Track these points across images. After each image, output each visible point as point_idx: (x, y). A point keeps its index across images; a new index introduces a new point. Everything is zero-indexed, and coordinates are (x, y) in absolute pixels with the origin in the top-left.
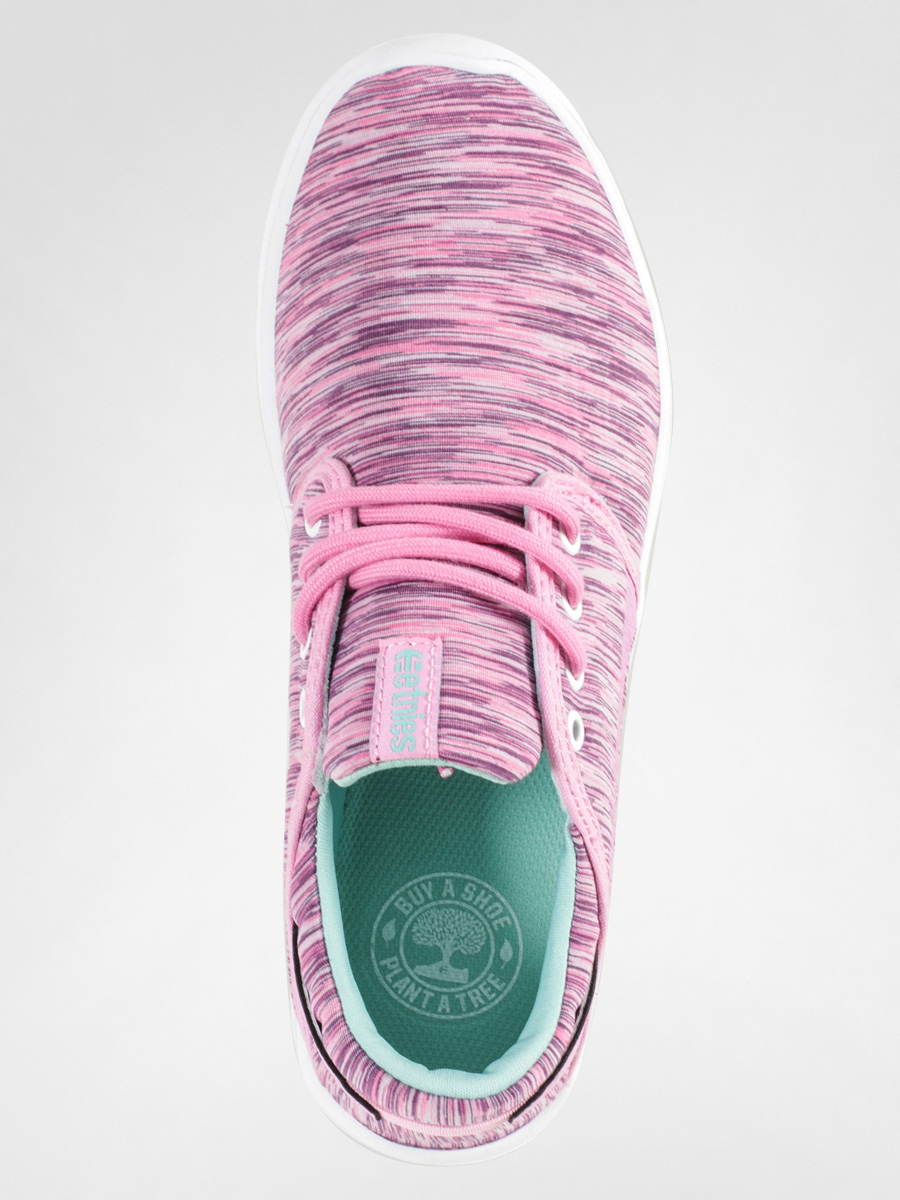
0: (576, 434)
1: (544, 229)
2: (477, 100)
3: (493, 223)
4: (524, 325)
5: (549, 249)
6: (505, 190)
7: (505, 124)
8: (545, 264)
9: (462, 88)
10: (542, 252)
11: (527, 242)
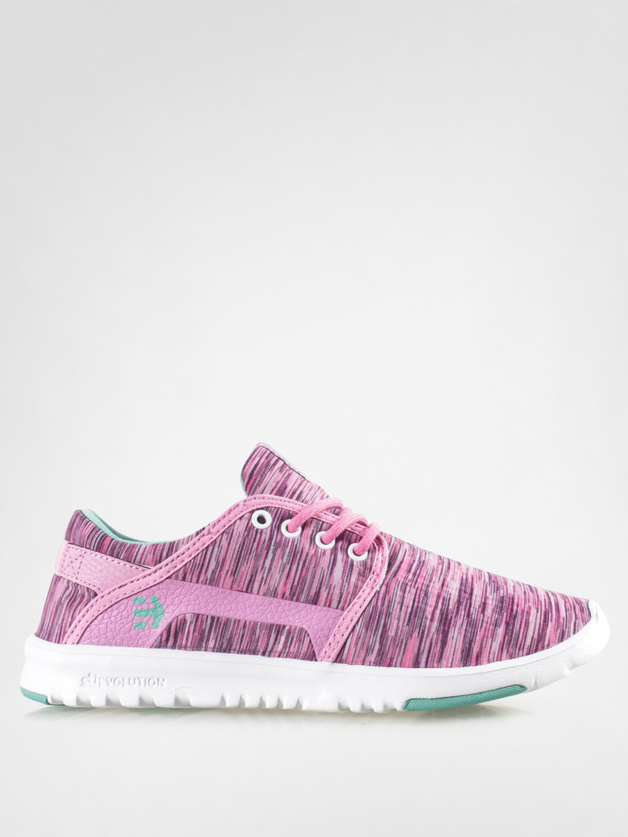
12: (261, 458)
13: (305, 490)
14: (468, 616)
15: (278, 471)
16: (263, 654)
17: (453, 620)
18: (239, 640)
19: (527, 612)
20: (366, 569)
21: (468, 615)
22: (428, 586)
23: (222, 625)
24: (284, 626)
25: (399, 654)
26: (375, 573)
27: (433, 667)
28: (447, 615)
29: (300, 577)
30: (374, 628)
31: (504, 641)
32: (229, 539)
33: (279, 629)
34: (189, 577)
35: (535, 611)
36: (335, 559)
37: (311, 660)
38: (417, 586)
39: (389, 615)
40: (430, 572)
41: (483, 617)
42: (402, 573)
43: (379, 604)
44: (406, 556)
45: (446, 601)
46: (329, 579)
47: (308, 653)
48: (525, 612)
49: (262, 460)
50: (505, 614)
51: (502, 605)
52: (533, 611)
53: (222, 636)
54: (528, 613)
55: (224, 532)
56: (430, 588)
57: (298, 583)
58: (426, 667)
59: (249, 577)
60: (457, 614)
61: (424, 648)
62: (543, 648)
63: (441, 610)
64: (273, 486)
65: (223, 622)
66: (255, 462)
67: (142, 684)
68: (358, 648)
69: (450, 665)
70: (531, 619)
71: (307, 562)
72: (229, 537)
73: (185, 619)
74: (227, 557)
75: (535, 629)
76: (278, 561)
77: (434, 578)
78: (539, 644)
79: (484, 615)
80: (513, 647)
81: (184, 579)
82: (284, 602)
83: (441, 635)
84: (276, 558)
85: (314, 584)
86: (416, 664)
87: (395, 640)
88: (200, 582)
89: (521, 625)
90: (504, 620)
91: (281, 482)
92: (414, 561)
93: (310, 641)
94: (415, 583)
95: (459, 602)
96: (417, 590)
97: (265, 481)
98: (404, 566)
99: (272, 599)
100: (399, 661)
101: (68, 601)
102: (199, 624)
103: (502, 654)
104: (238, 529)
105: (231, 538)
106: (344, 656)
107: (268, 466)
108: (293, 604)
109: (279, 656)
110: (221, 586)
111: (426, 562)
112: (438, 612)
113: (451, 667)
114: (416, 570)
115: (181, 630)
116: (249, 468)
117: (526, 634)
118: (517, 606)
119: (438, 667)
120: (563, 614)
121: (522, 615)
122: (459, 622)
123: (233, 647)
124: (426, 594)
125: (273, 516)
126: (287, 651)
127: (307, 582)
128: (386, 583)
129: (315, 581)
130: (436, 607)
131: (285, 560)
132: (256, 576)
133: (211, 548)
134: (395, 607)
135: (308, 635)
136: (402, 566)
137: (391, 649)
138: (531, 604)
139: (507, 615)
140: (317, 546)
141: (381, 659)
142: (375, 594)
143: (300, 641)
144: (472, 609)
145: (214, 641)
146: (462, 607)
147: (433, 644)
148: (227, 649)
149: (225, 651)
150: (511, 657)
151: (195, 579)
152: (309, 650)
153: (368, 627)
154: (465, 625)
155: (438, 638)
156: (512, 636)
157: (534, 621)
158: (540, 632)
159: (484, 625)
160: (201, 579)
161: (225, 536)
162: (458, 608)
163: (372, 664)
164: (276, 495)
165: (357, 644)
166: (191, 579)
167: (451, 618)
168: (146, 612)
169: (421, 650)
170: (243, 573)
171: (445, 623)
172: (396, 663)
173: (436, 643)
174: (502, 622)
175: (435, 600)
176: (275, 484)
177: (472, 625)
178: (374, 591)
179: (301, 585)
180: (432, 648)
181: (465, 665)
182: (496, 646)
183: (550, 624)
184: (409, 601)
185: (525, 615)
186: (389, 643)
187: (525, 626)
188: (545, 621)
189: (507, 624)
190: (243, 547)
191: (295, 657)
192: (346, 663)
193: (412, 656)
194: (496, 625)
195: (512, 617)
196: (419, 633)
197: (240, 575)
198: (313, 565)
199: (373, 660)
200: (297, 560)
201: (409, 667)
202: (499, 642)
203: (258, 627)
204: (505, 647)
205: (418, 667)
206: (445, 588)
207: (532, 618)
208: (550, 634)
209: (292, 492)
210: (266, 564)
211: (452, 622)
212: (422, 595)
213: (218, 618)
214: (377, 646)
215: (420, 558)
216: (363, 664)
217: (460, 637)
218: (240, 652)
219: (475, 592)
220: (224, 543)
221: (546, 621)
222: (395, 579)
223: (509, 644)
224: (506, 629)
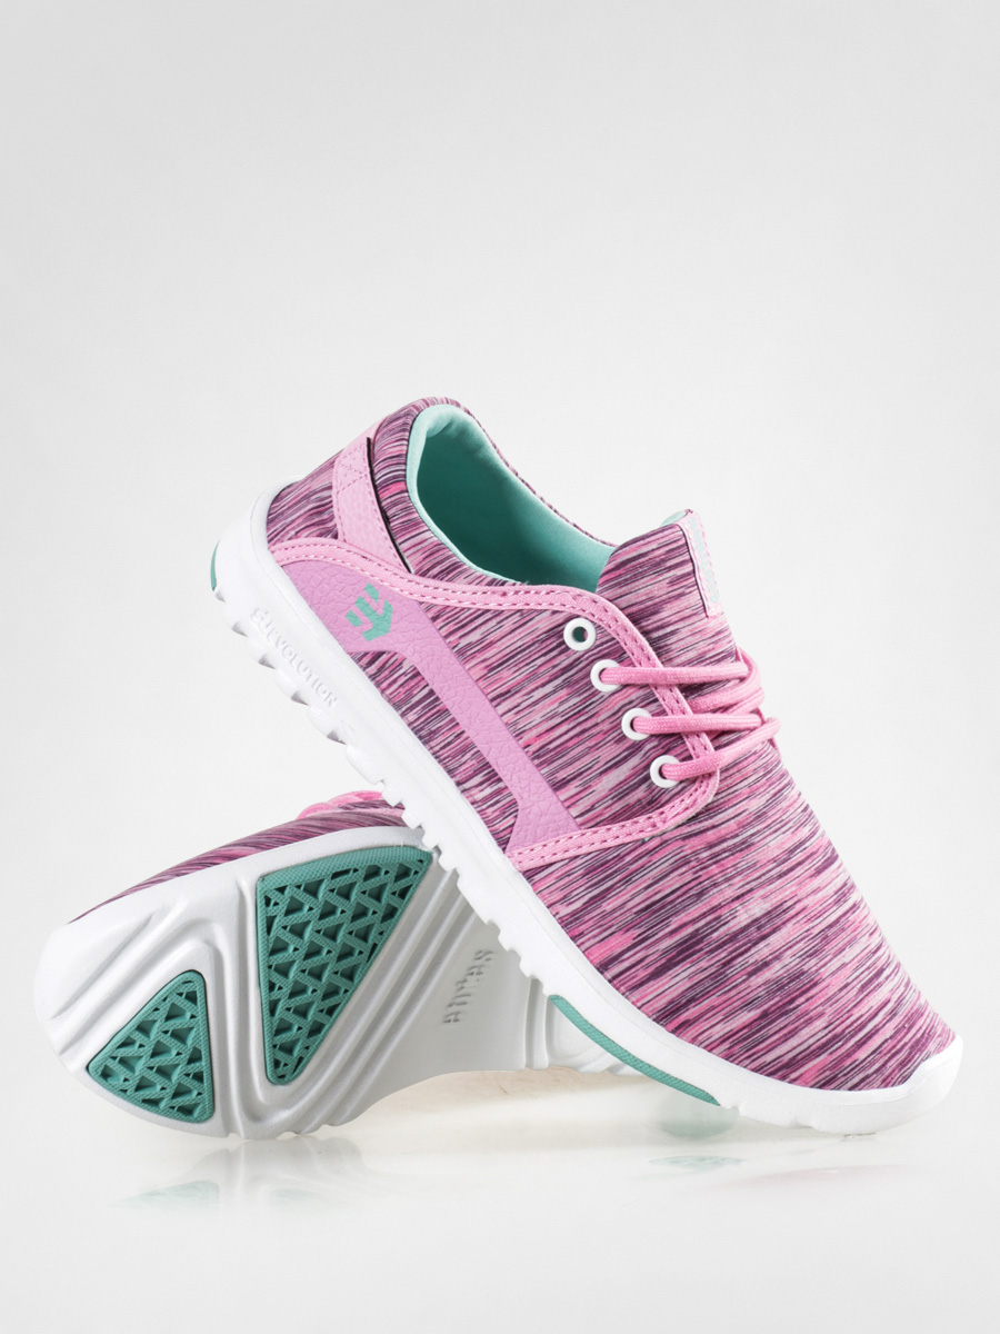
0: (705, 855)
1: (815, 984)
2: (909, 1045)
3: (847, 960)
4: (781, 905)
5: (803, 973)
6: (855, 991)
7: (886, 1041)
8: (798, 960)
9: (923, 1045)
10: (805, 968)
11: (819, 965)
12: (658, 548)
13: (683, 630)
14: (725, 965)
15: (667, 581)
16: (458, 784)
17: (699, 954)
18: (442, 744)
19: (811, 1018)
20: (655, 801)
21: (727, 964)
22: (715, 885)
23: (435, 710)
24: (500, 780)
25: (595, 937)
26: (663, 816)
27: (618, 989)
28: (701, 940)
29: (562, 744)
30: (593, 882)
31: (737, 1032)
32: (517, 625)
33: (493, 777)
34: (439, 623)
35: (824, 1024)
36: (625, 759)
37: (500, 845)
38: (700, 873)
39: (627, 880)
40: (743, 865)
41: (744, 981)
42: (696, 842)
43: (628, 859)
44: (732, 821)
45: (719, 922)
46: (595, 777)
47: (502, 834)
48: (807, 1017)
49: (657, 553)
50: (777, 999)
51: (789, 983)
52: (820, 1024)
53: (427, 722)
54: (809, 1022)
55: (519, 611)
56: (715, 890)
57: (555, 748)
58: (610, 981)
59: (504, 689)
60: (712, 951)
61: (628, 958)
62: (783, 1078)
63: (697, 930)
64: (641, 599)
65: (438, 708)
66: (644, 550)
67: (311, 680)
68: (558, 885)
69: (639, 1004)
70: (803, 1032)
71: (586, 734)
72: (521, 623)
73: (401, 664)
74: (499, 643)
75: (794, 1048)
76: (553, 703)
77: (736, 880)
78: (783, 1070)
79: (747, 979)
80: (741, 1048)
81: (434, 619)
82: (521, 753)
83: (663, 961)
84: (553, 697)
85: (570, 767)
86: (602, 967)
87: (604, 917)
88: (448, 641)
89: (781, 1029)
90: (765, 1007)
91: (657, 600)
92: (737, 835)
93: (512, 825)
94: (702, 869)
95: (733, 937)
96: (694, 880)
97: (633, 585)
98: (711, 836)
99: (511, 737)
100: (587, 945)
101: (316, 505)
102: (413, 684)
103: (718, 1045)
104: (538, 622)
105: (520, 626)
106: (537, 878)
107: (658, 566)
108: (530, 766)
109: (473, 803)
110: (467, 667)
111: (753, 849)
112: (690, 929)
113: (639, 1008)
114: (724, 851)
115: (390, 669)
116: (628, 552)
117: (775, 1047)
118: (807, 1000)
119: (623, 994)
120: (861, 1055)
121: (798, 1018)
122: (703, 964)
123: (433, 744)
124: (700, 894)
125: (598, 643)
126: (484, 807)
127: (565, 759)
128: (665, 837)
129: (574, 765)
130: (694, 921)
131: (561, 709)
132: (513, 695)
133: (489, 615)
134: (646, 877)
135: (516, 816)
136: (709, 833)
137: (591, 923)
138: (829, 1011)
139: (778, 1002)
140: (620, 723)
141: (571, 922)
142: (638, 840)
143: (504, 813)
144: (740, 959)
145: (416, 717)
146: (729, 948)
147: (644, 964)
148: (426, 739)
149: (420, 738)
150: (728, 1057)
151: (444, 631)
152: (505, 832)
153: (590, 872)
154: (707, 973)
155: (656, 961)
156: (754, 1034)
157: (806, 1037)
158: (800, 1057)
159: (733, 993)
160: (452, 639)
161: (516, 617)
162: (725, 943)
163: (558, 916)
164: (627, 616)
165: (560, 878)
166: (441, 628)
167: (701, 949)
168: (369, 612)
169: (624, 957)
170: (501, 679)
171: (685, 951)
172: (582, 943)
173: (648, 966)
174: (757, 1008)
175: (705, 910)
176: (644, 598)
177: (718, 978)
178: (641, 836)
179: (557, 754)
180: (639, 967)
181: (657, 1020)
182: (720, 1030)
183: (822, 1057)
184: (667, 888)
185: (802, 1020)
186: (594, 914)
187: (785, 1035)
188: (820, 1048)
189: (765, 1015)
190: (524, 650)
191: (486, 823)
192: (533, 885)
193: (609, 953)
194: (747, 1005)
195: (782, 1010)
196: (639, 935)
197: (497, 677)
198: (590, 745)
199: (561, 914)
200: (577, 721)
201: (591, 962)
202: (729, 1029)
203: (472, 752)
204: (731, 1040)
205: (602, 973)
206: (736, 904)
207: (805, 1033)
208: (810, 1069)
209: (659, 624)
210: (536, 692)
211: (695, 957)
212: (693, 892)
213: (437, 699)
214: (578, 905)
215: (752, 835)
216: (548, 907)
217: (683, 985)
218: (436, 755)
219: (772, 939)
220: (508, 625)
221: (823, 1048)
222: (680, 843)
223: (740, 1042)
224: (755, 1020)
